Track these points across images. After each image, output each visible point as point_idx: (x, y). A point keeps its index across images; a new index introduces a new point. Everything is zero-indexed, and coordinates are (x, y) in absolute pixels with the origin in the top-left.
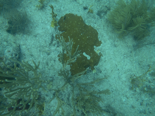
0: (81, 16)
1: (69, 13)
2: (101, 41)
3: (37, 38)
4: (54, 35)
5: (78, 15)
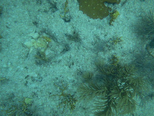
0: (79, 10)
1: (90, 19)
3: (139, 14)
4: (120, 4)
5: (82, 12)
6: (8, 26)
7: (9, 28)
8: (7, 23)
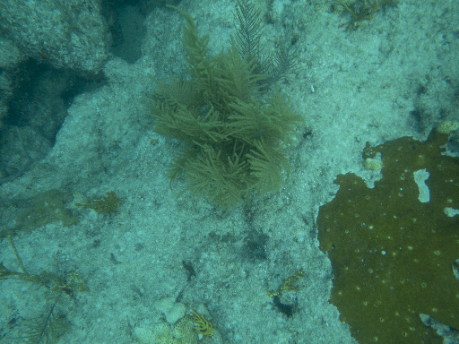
2: (335, 182)
6: (116, 255)
7: (116, 263)
8: (118, 247)
